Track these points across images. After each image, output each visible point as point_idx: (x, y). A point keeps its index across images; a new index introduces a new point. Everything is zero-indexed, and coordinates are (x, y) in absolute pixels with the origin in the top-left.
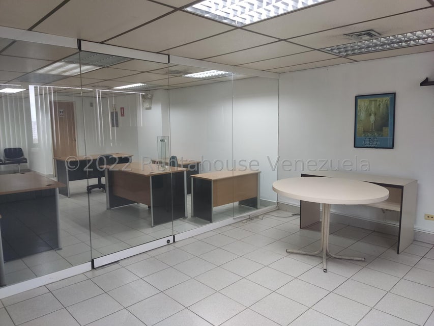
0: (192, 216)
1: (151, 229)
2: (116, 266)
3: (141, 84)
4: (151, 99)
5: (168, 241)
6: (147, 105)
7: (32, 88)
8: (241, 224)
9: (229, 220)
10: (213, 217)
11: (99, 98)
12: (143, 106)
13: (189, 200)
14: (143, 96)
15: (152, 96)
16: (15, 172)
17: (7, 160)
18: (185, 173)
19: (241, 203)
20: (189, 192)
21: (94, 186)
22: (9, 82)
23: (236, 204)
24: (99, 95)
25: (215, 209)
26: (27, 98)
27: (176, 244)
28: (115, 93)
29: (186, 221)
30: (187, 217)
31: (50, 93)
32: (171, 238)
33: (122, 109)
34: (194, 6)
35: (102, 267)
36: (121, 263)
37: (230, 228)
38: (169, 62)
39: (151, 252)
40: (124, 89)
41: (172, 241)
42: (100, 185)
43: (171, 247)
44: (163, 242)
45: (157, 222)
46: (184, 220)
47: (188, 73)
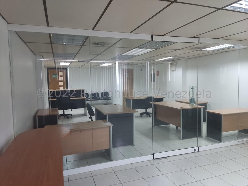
0: (206, 137)
1: (181, 141)
2: (165, 159)
3: (172, 57)
4: (176, 65)
5: (195, 150)
6: (173, 69)
7: (117, 63)
8: (243, 145)
9: (235, 142)
10: (222, 139)
11: (148, 66)
12: (171, 69)
13: (204, 126)
14: (171, 64)
15: (177, 63)
16: (105, 104)
17: (103, 98)
18: (202, 109)
19: (240, 131)
20: (204, 121)
21: (143, 113)
22: (107, 61)
23: (236, 132)
24: (148, 65)
25: (224, 134)
26: (115, 67)
27: (199, 153)
28: (156, 63)
29: (202, 139)
30: (203, 137)
31: (125, 65)
32: (196, 149)
33: (158, 72)
34: (232, 5)
35: (158, 159)
36: (168, 158)
37: (236, 147)
38: (199, 42)
39: (184, 155)
40: (161, 60)
41: (197, 151)
42: (147, 113)
43: (196, 154)
44: (192, 150)
45: (185, 137)
46: (200, 138)
47: (205, 48)
